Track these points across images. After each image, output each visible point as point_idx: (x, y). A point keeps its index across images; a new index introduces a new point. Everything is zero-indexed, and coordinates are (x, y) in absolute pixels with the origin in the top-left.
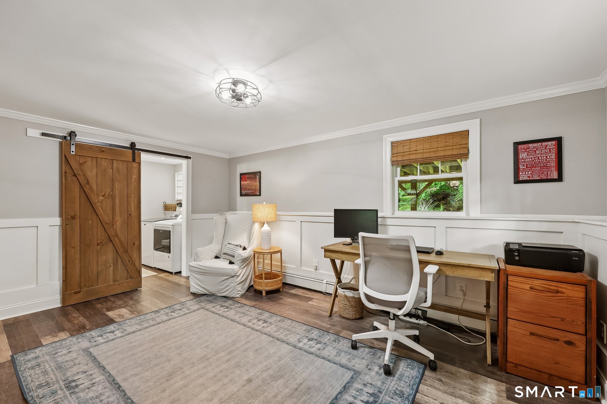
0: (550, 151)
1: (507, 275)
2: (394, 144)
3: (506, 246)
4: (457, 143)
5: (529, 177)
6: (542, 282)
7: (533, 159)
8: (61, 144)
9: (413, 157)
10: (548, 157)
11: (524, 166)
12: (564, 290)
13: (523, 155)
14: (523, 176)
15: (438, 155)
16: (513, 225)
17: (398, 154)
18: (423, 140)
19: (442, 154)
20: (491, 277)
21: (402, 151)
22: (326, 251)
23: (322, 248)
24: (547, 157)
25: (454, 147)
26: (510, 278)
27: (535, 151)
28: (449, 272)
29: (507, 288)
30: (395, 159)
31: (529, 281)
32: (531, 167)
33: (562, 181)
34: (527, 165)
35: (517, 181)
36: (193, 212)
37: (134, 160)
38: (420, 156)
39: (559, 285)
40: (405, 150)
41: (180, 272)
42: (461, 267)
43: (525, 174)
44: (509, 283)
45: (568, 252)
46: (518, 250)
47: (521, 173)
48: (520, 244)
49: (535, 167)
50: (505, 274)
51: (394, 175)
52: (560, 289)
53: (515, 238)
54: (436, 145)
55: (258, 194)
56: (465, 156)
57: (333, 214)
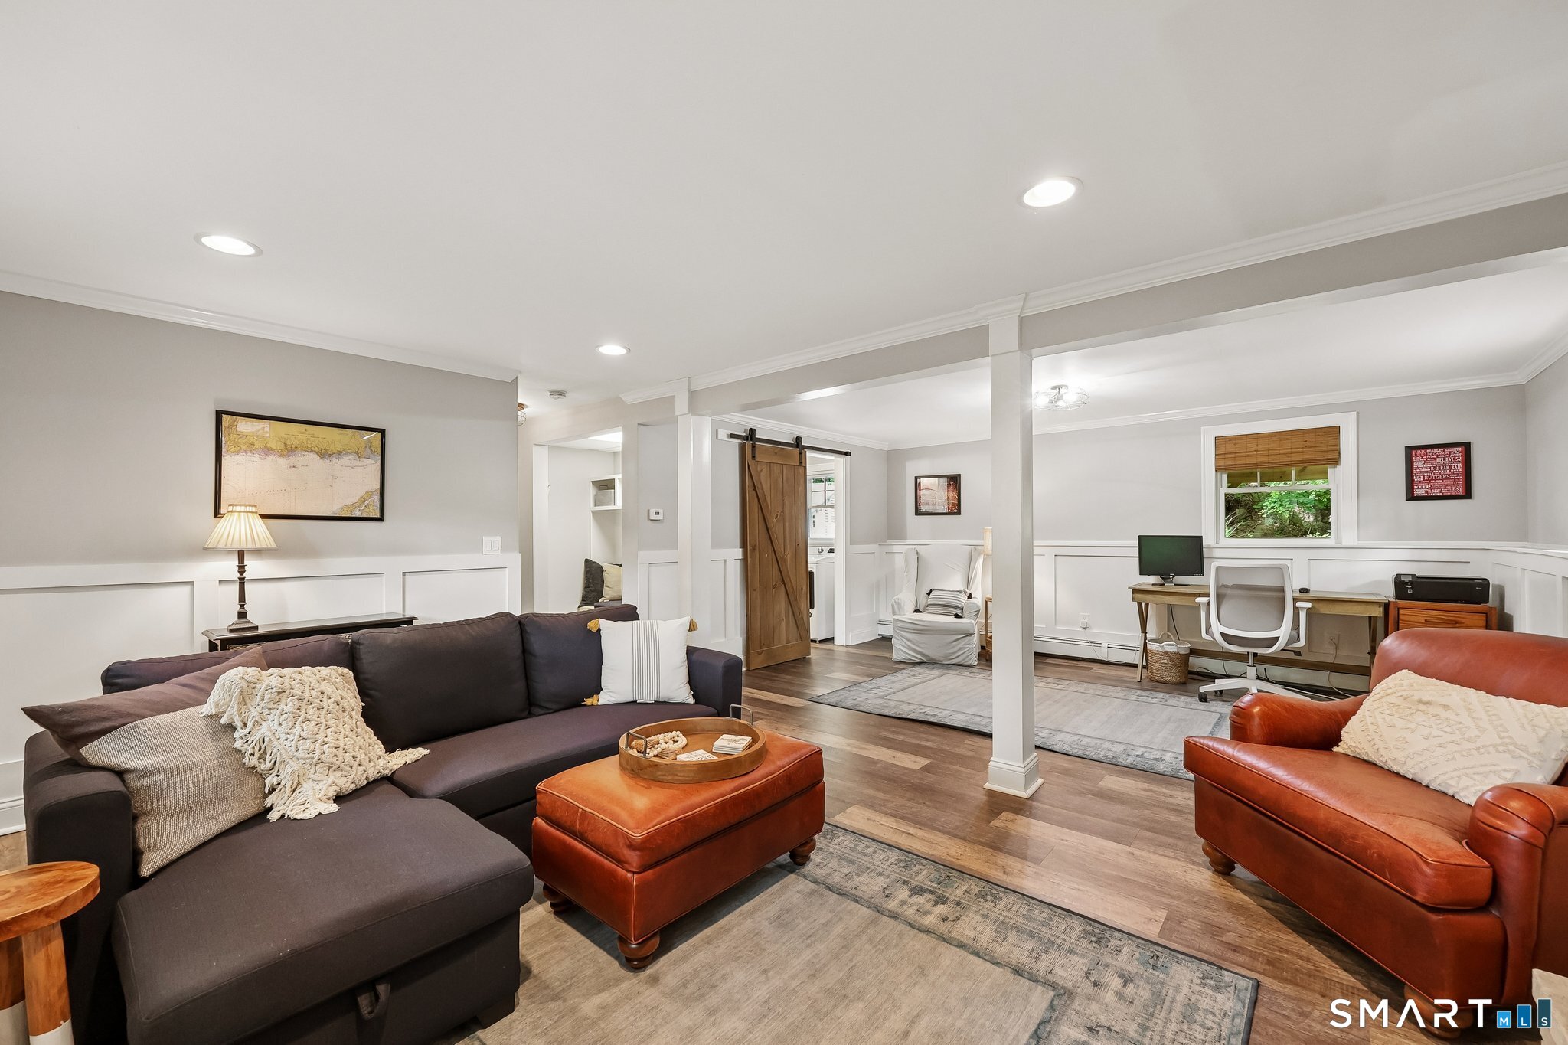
0: (1455, 459)
1: (1398, 609)
2: (1218, 440)
3: (1395, 578)
4: (1321, 443)
5: (1427, 492)
6: (1441, 613)
7: (1432, 469)
8: (742, 448)
9: (1253, 460)
10: (1453, 467)
11: (1420, 478)
12: (1463, 620)
13: (1418, 464)
14: (1418, 491)
15: (1293, 459)
16: (1406, 555)
17: (1227, 456)
18: (1268, 436)
19: (1299, 458)
20: (1378, 612)
21: (1233, 450)
22: (1135, 591)
23: (1129, 588)
24: (1450, 467)
25: (1317, 449)
26: (1401, 611)
27: (1435, 459)
28: (1325, 609)
29: (1398, 623)
30: (1221, 462)
31: (1424, 613)
32: (1429, 480)
33: (1470, 498)
34: (1424, 476)
35: (1411, 497)
36: (852, 542)
37: (801, 463)
38: (1265, 460)
39: (1458, 615)
40: (1237, 450)
41: (831, 640)
42: (1341, 603)
43: (1422, 488)
44: (1401, 617)
45: (1471, 582)
46: (1411, 583)
47: (1415, 487)
48: (1414, 576)
49: (1435, 480)
50: (1395, 607)
51: (1218, 485)
52: (1459, 619)
53: (1407, 570)
54: (1290, 445)
55: (956, 511)
56: (1335, 461)
57: (1136, 543)
